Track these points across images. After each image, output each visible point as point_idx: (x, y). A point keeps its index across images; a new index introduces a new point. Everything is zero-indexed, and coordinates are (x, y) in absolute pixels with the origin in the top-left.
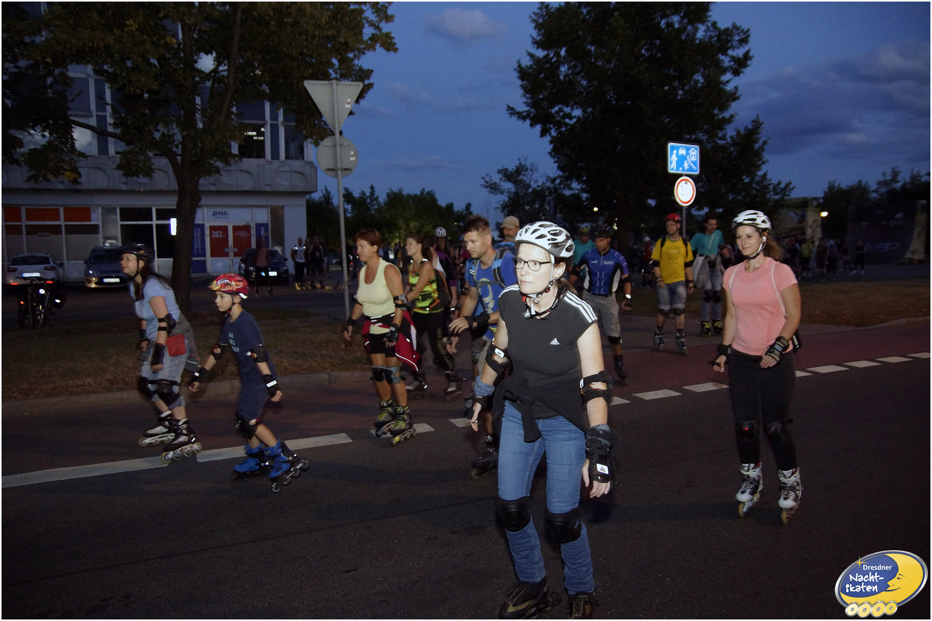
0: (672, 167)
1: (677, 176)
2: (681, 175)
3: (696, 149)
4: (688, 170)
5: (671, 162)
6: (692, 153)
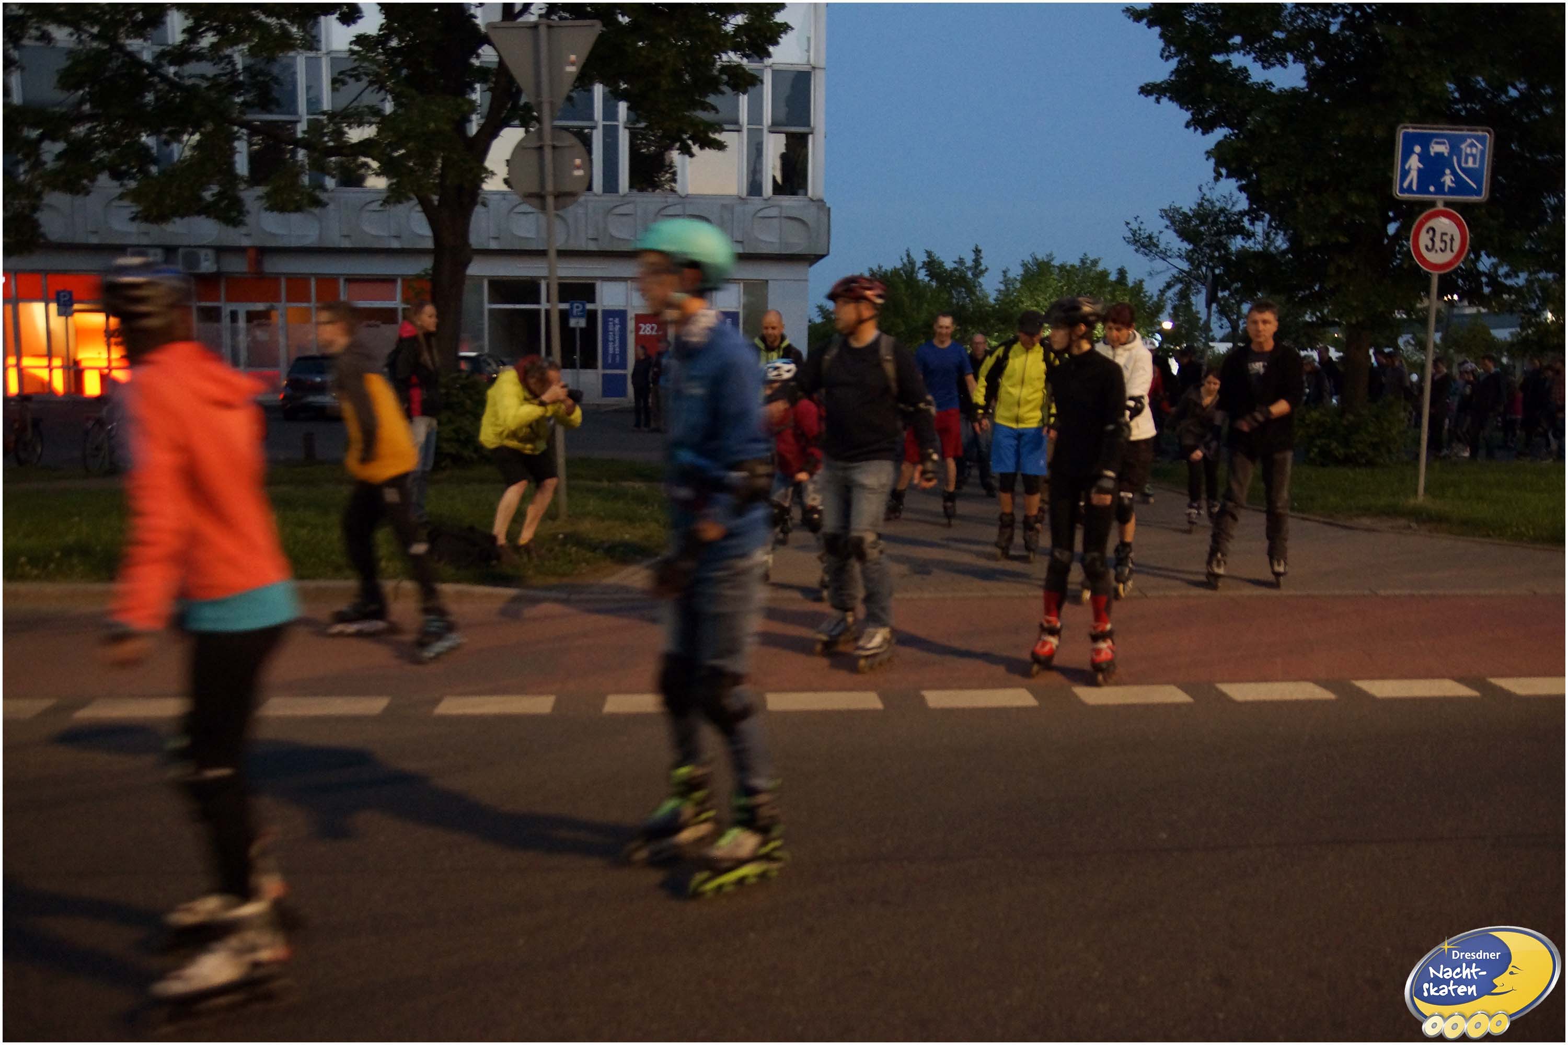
1: (1418, 206)
3: (1481, 138)
4: (1452, 191)
5: (1405, 173)
6: (1468, 151)
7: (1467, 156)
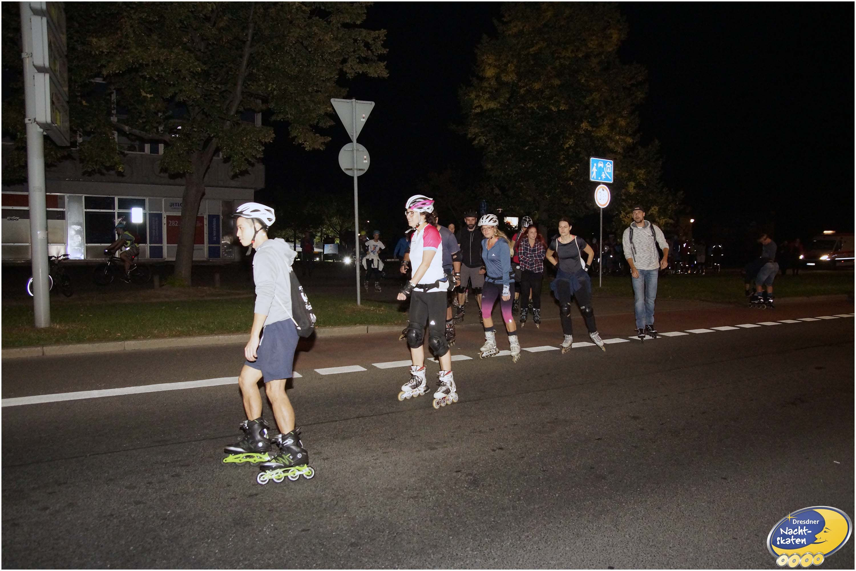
0: (593, 177)
1: (597, 184)
2: (598, 184)
3: (611, 163)
4: (604, 179)
5: (593, 172)
6: (608, 166)
7: (608, 168)
